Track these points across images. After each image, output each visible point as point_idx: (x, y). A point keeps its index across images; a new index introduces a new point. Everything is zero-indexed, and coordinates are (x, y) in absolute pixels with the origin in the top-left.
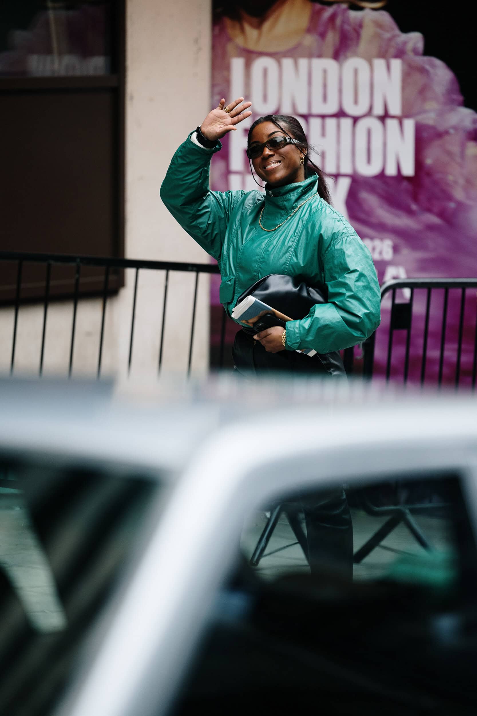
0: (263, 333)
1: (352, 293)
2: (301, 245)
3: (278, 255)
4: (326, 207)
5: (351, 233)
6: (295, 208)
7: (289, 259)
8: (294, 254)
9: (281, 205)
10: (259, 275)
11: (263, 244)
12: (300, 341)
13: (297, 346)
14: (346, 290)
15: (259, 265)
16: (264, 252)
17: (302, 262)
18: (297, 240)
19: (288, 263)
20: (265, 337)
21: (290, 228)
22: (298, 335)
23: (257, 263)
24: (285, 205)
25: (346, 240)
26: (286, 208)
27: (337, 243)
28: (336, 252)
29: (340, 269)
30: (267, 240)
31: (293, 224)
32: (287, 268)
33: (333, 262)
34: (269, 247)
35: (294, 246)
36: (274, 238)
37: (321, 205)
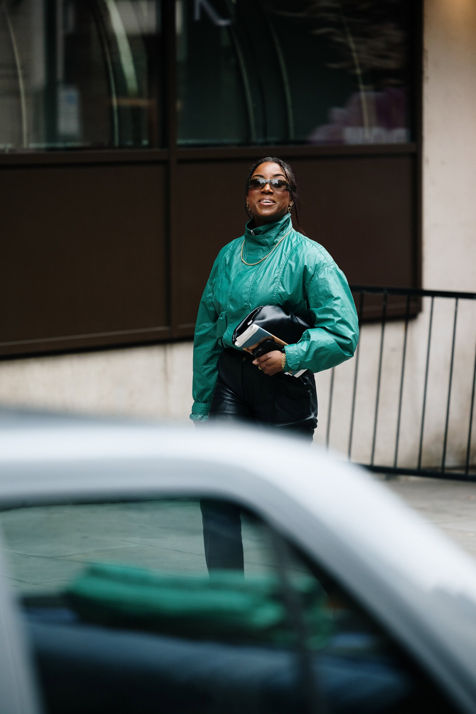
0: (263, 358)
1: (340, 319)
2: (287, 276)
3: (266, 286)
4: (305, 240)
5: (331, 263)
6: (276, 244)
7: (276, 288)
8: (280, 284)
9: (262, 242)
10: (250, 304)
11: (251, 278)
12: (300, 363)
13: (297, 367)
14: (334, 316)
15: (249, 296)
16: (253, 285)
17: (289, 291)
18: (282, 271)
19: (275, 292)
20: (265, 361)
21: (274, 261)
22: (297, 357)
23: (247, 295)
24: (266, 242)
25: (328, 269)
26: (267, 244)
27: (320, 274)
28: (320, 282)
29: (325, 296)
30: (253, 273)
31: (277, 257)
32: (275, 297)
33: (318, 290)
34: (256, 279)
35: (280, 277)
36: (260, 271)
37: (300, 239)
